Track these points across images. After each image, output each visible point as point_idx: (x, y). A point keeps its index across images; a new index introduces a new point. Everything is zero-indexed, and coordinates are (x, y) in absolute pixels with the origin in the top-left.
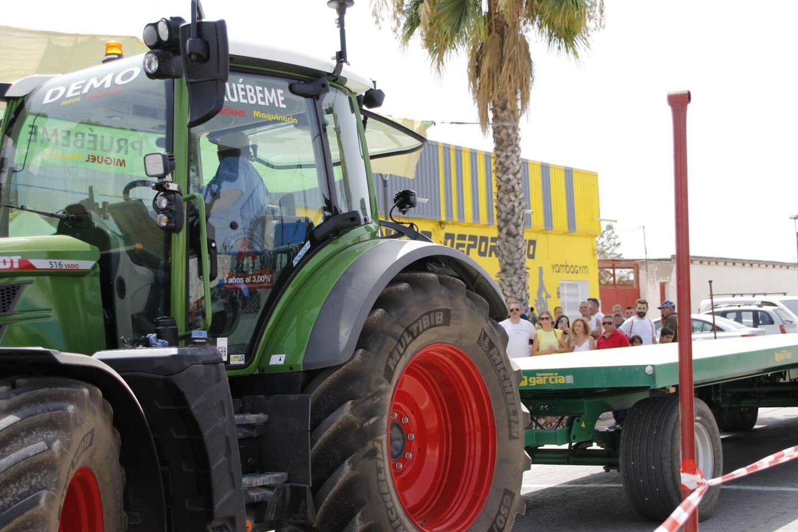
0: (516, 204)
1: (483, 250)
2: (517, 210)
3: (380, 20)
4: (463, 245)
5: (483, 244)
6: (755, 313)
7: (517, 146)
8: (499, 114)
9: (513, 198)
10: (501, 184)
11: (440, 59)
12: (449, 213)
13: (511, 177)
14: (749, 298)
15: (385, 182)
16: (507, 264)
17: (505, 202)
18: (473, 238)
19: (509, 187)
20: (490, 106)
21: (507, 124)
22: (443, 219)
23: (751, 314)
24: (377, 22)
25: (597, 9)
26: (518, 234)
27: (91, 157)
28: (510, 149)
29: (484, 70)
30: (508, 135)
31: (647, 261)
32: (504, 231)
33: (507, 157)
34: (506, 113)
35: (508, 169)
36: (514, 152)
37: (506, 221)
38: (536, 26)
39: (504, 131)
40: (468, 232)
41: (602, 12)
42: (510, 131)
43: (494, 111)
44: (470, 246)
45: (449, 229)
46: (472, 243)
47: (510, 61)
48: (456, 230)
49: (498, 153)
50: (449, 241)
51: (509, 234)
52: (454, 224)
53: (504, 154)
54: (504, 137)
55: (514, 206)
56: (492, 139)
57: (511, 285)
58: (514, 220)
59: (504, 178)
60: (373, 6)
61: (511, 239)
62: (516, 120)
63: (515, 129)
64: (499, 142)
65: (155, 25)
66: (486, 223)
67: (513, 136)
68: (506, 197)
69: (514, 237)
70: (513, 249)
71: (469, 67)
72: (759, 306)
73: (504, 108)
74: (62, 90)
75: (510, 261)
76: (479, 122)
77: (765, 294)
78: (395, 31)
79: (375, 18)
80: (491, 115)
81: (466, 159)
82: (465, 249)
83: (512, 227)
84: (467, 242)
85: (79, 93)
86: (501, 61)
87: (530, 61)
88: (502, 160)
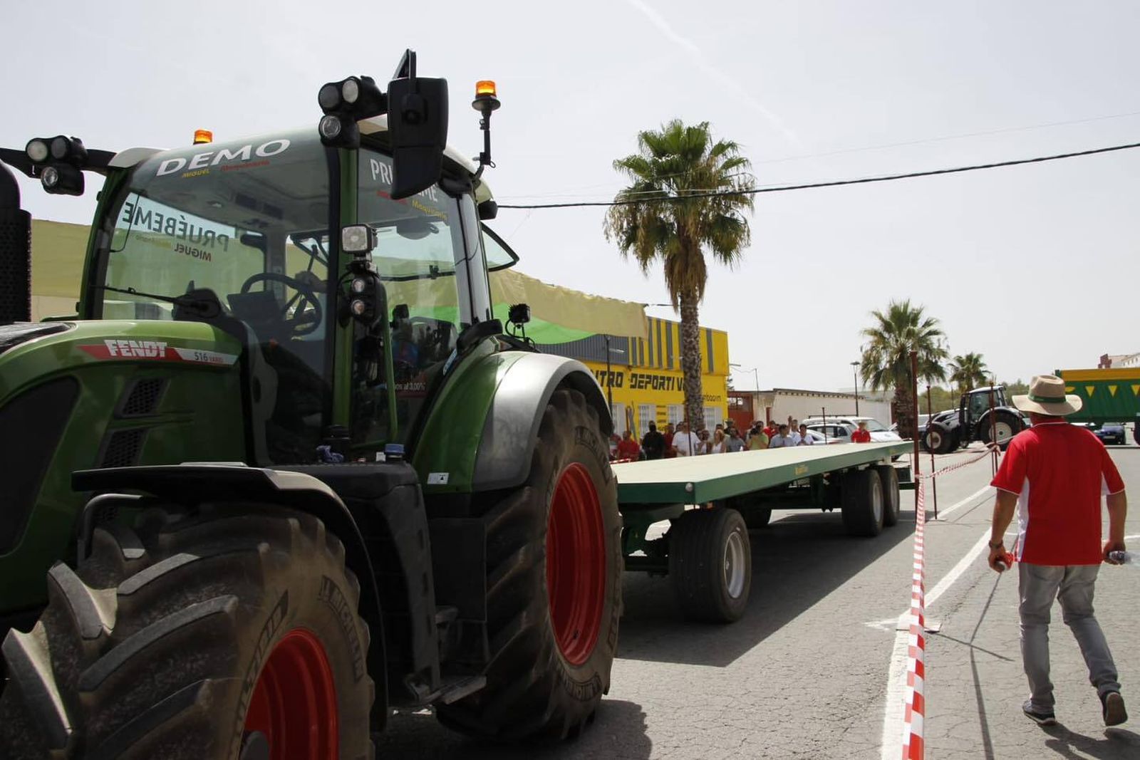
0: (696, 357)
1: (655, 385)
2: (697, 361)
3: (610, 238)
4: (642, 382)
5: (655, 381)
6: (835, 428)
7: (696, 320)
8: (685, 299)
9: (694, 353)
10: (686, 344)
11: (645, 264)
12: (635, 361)
13: (693, 339)
14: (833, 418)
15: (608, 342)
16: (690, 395)
17: (689, 355)
18: (649, 377)
19: (691, 346)
20: (679, 294)
21: (691, 306)
22: (631, 364)
23: (832, 429)
24: (607, 238)
25: (746, 234)
26: (697, 377)
27: (180, 247)
28: (692, 321)
29: (676, 270)
30: (691, 313)
31: (758, 393)
32: (689, 374)
33: (690, 327)
34: (689, 299)
35: (691, 334)
36: (695, 323)
37: (690, 368)
38: (706, 242)
39: (688, 311)
40: (646, 373)
41: (748, 235)
42: (692, 310)
43: (681, 297)
44: (647, 383)
45: (634, 371)
46: (648, 380)
47: (693, 265)
48: (638, 372)
49: (685, 324)
50: (634, 379)
51: (692, 376)
52: (637, 367)
53: (688, 325)
54: (688, 314)
55: (694, 359)
56: (680, 316)
57: (693, 410)
58: (695, 367)
59: (688, 340)
60: (605, 228)
61: (692, 380)
62: (696, 303)
63: (695, 309)
64: (684, 317)
65: (339, 86)
66: (666, 367)
67: (694, 314)
68: (690, 353)
69: (694, 378)
70: (694, 386)
71: (665, 269)
72: (838, 423)
73: (688, 296)
74: (182, 162)
75: (692, 394)
76: (671, 304)
77: (844, 416)
78: (619, 244)
79: (606, 236)
80: (679, 300)
81: (663, 326)
82: (644, 384)
83: (694, 372)
84: (645, 380)
85: (206, 165)
86: (687, 266)
87: (704, 266)
88: (687, 328)
